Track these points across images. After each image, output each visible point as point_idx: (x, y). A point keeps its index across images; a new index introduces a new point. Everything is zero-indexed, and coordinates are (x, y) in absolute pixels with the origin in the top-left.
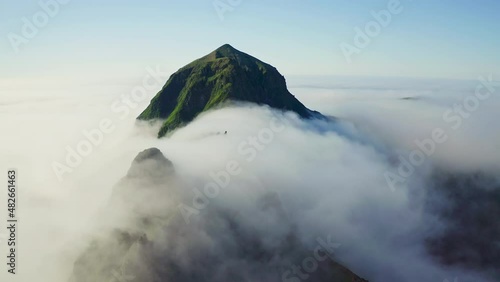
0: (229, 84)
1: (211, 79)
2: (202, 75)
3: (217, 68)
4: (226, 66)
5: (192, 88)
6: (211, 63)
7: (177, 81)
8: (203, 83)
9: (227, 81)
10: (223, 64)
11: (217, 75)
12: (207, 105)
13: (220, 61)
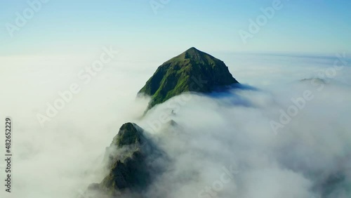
0: (188, 76)
1: (179, 72)
2: (174, 69)
3: (182, 66)
4: (187, 65)
5: (168, 77)
6: (179, 62)
7: (161, 71)
8: (174, 74)
9: (187, 74)
10: (186, 63)
11: (182, 70)
12: (176, 88)
13: (185, 61)
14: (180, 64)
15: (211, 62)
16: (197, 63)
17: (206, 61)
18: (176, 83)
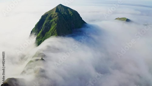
0: (56, 24)
1: (51, 21)
2: (49, 19)
3: (53, 17)
4: (56, 17)
8: (49, 22)
9: (56, 23)
10: (55, 16)
11: (53, 20)
12: (50, 31)
13: (55, 14)
14: (52, 16)
15: (70, 12)
16: (63, 13)
17: (68, 12)
18: (50, 28)
